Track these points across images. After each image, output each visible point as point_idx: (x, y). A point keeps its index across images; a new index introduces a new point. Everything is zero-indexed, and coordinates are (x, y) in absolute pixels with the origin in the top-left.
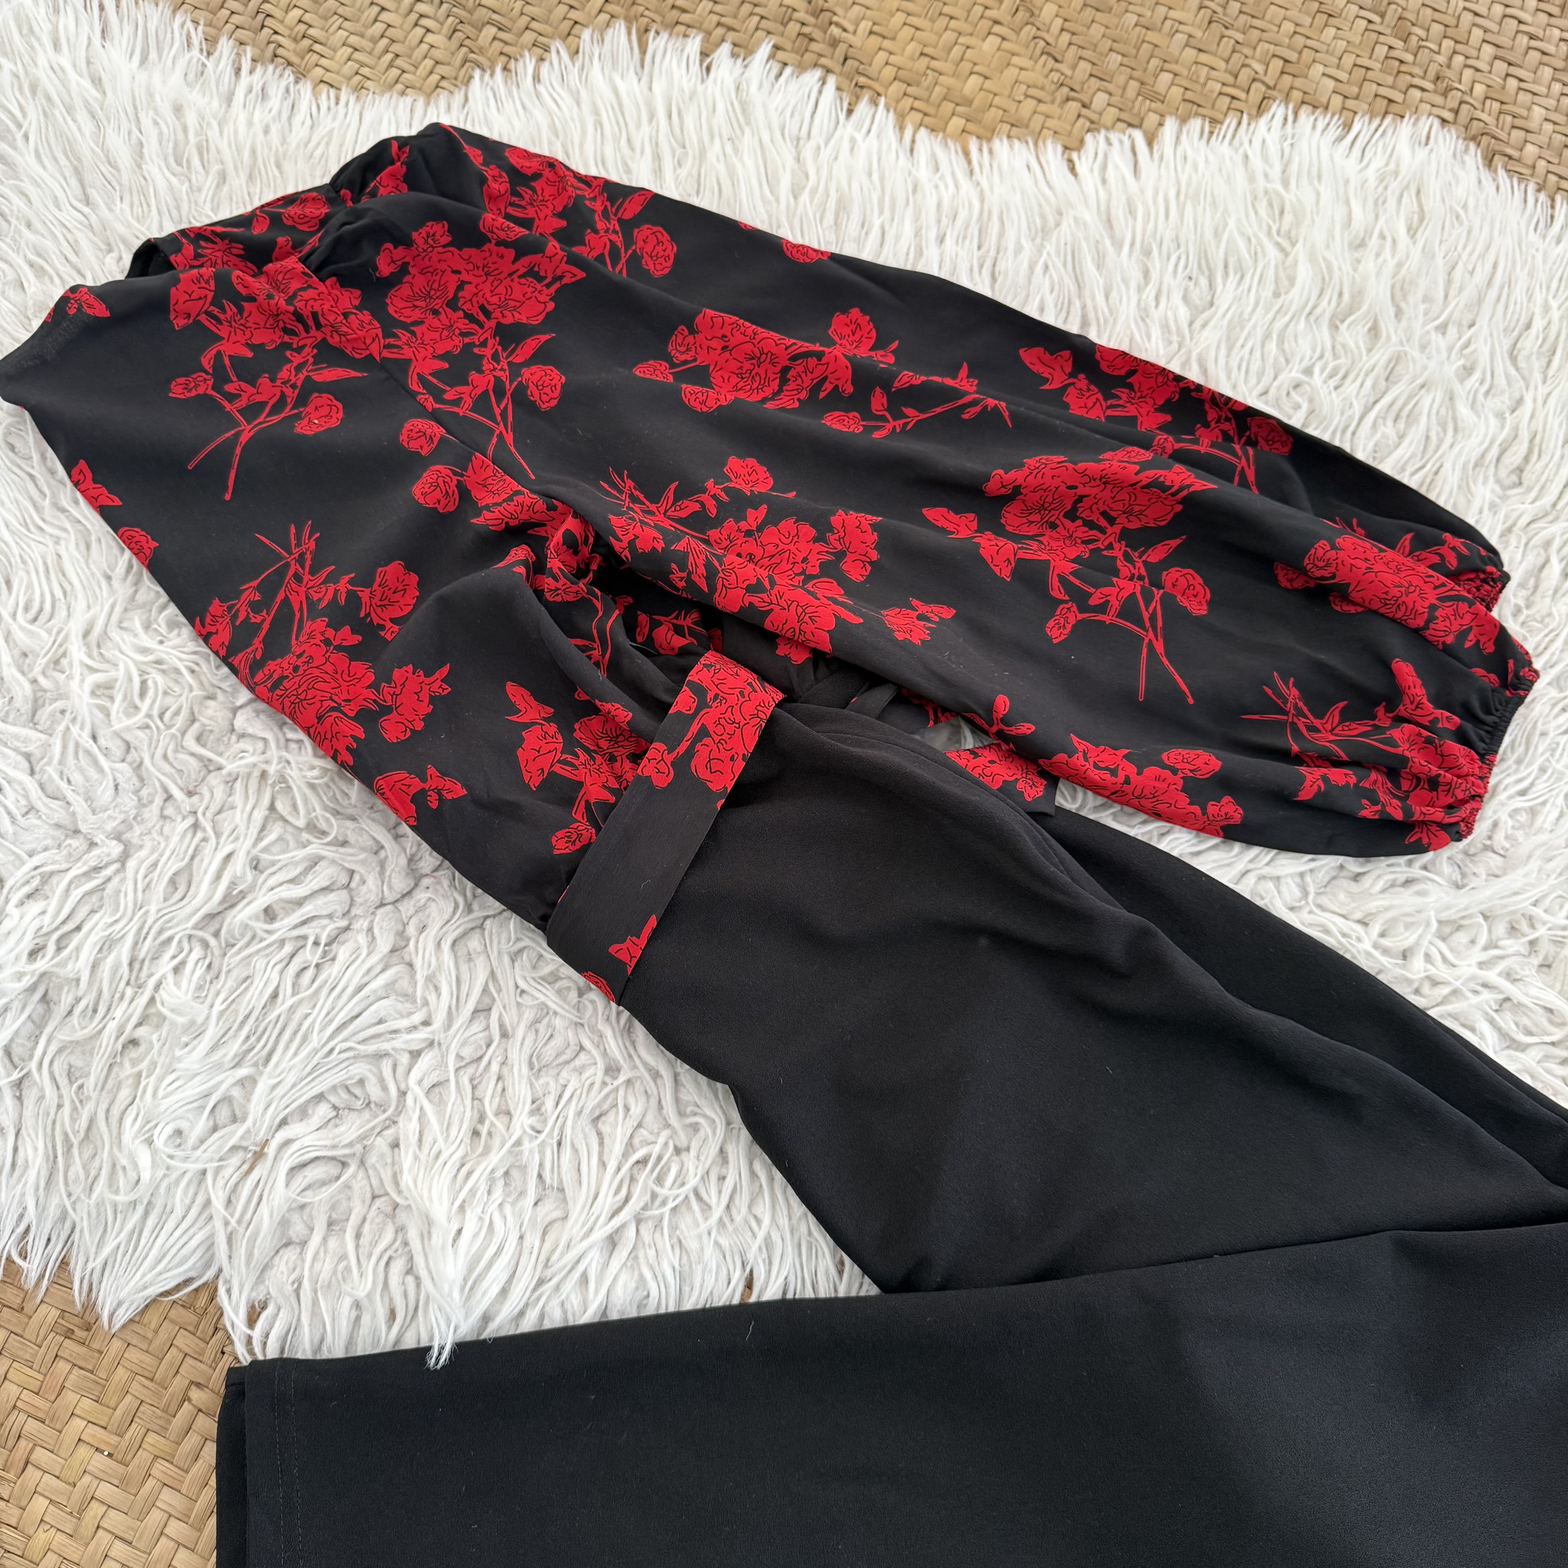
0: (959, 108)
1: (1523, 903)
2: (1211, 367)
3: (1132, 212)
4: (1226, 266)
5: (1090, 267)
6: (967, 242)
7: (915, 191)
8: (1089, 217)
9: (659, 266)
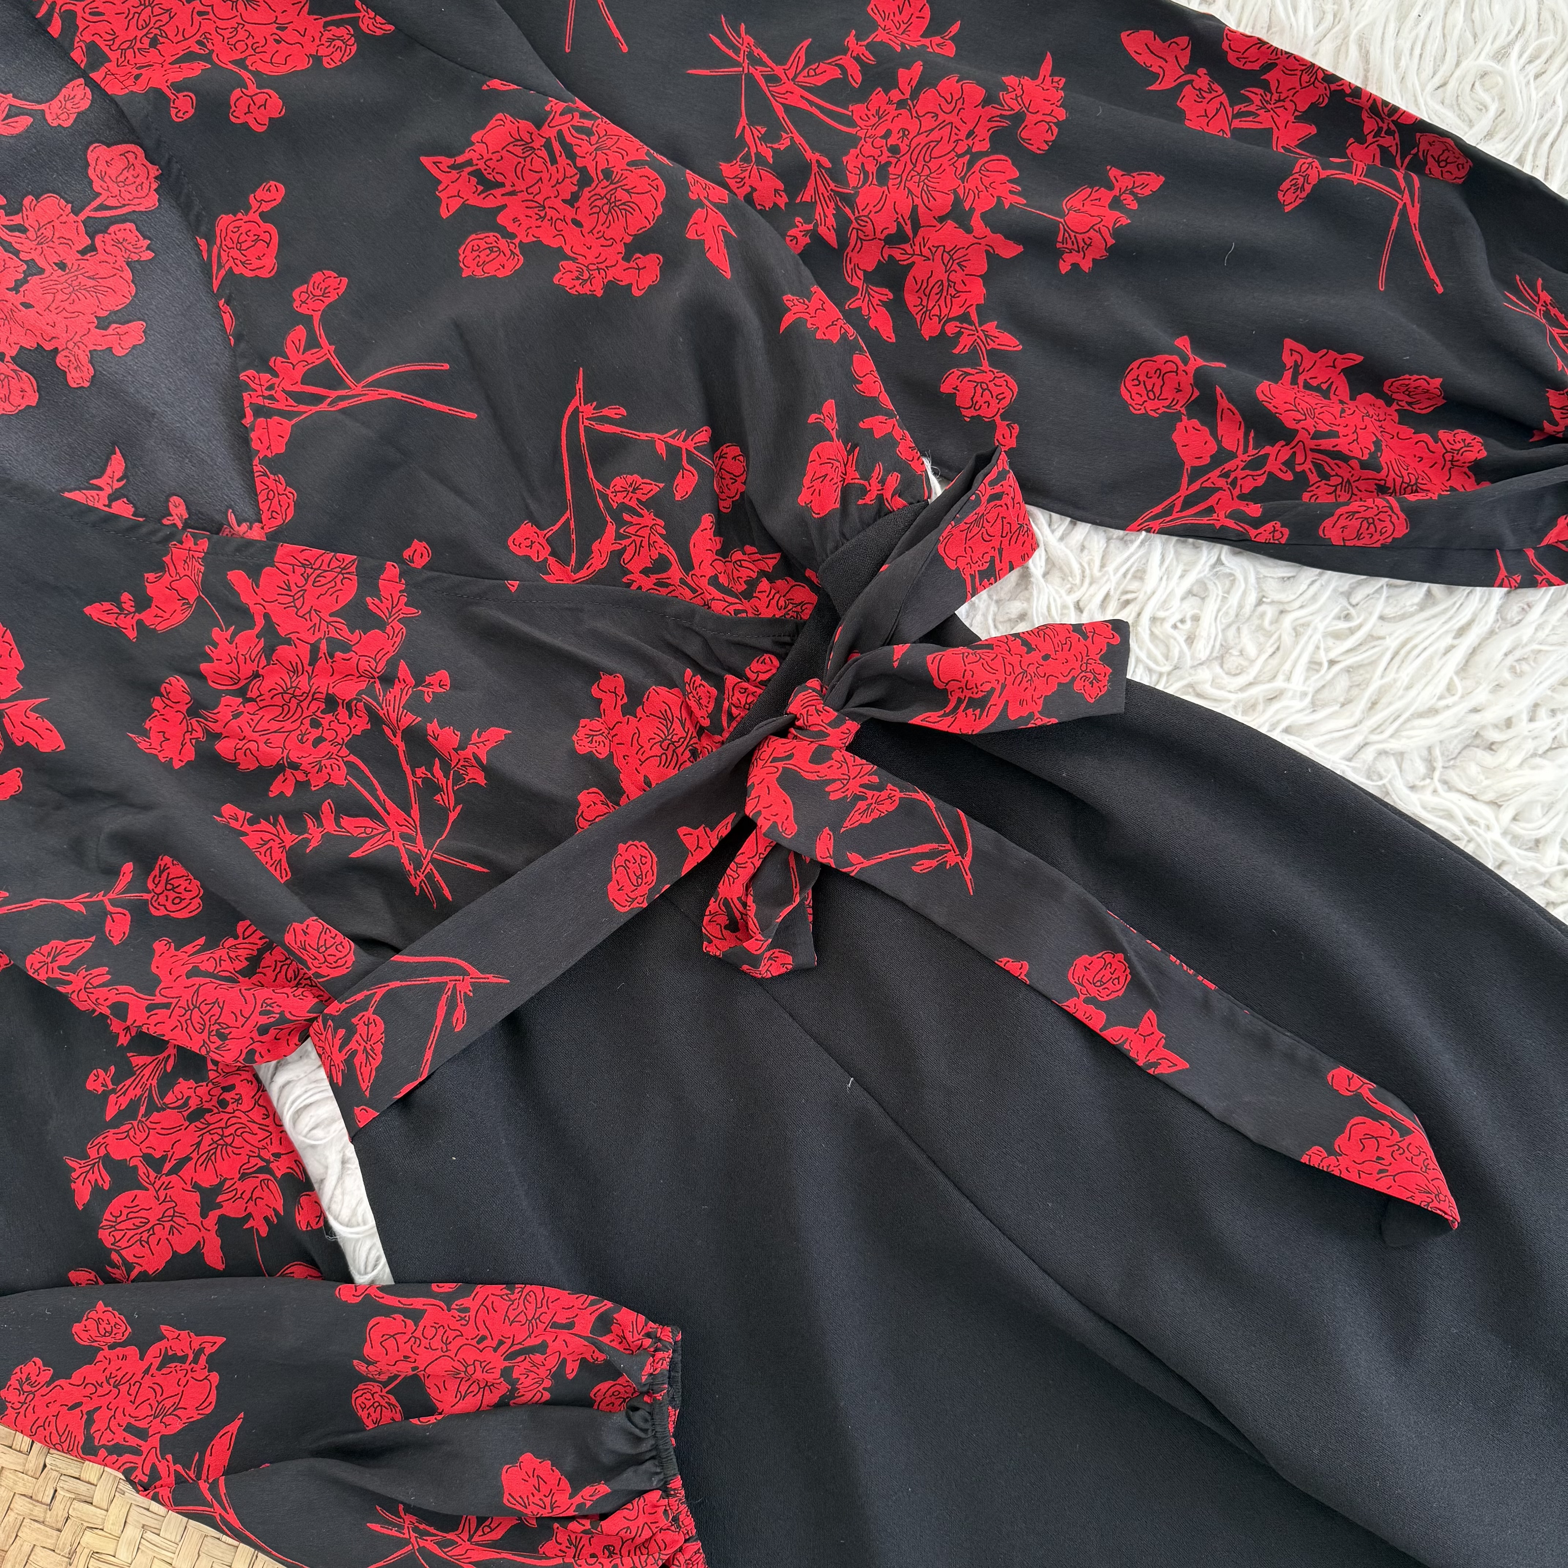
2: (1374, 53)
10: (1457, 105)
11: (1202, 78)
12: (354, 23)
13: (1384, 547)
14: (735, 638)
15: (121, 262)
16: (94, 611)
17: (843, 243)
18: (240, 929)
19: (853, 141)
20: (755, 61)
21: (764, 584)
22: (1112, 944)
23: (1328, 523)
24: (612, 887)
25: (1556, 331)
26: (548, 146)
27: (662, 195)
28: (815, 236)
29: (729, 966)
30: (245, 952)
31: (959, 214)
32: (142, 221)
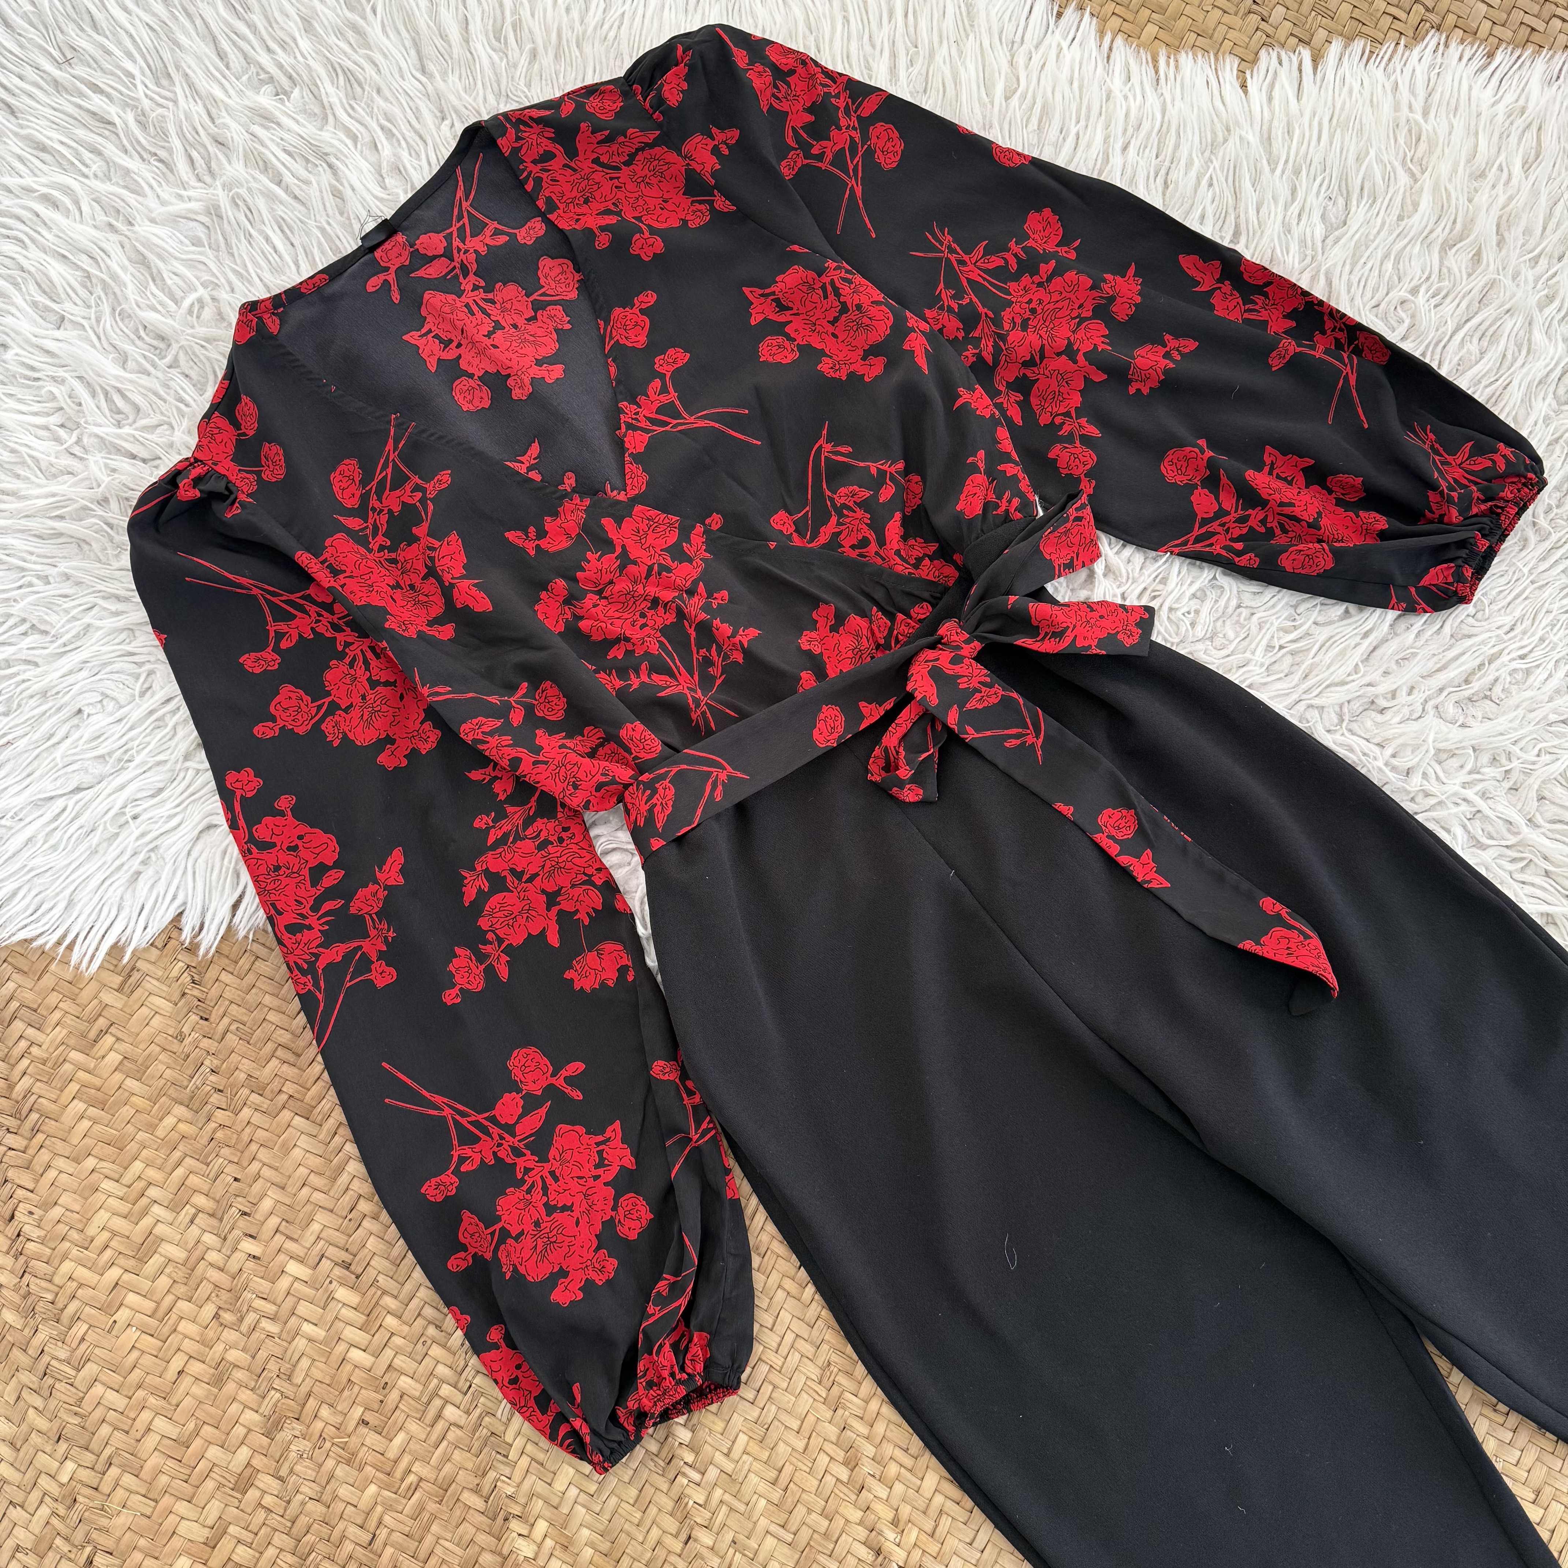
0: (1154, 15)
1: (1504, 742)
2: (1335, 282)
3: (1290, 132)
4: (1362, 189)
5: (1247, 184)
6: (1147, 150)
7: (1108, 100)
8: (1253, 138)
9: (889, 161)
10: (1385, 319)
11: (1227, 287)
12: (711, 203)
13: (1318, 575)
14: (907, 590)
15: (551, 329)
16: (511, 536)
17: (996, 362)
18: (586, 732)
19: (1008, 303)
20: (951, 250)
21: (927, 561)
22: (1128, 804)
23: (1284, 556)
24: (816, 732)
25: (1437, 458)
26: (824, 288)
27: (890, 323)
28: (979, 357)
29: (883, 791)
30: (589, 745)
31: (1070, 352)
32: (565, 305)
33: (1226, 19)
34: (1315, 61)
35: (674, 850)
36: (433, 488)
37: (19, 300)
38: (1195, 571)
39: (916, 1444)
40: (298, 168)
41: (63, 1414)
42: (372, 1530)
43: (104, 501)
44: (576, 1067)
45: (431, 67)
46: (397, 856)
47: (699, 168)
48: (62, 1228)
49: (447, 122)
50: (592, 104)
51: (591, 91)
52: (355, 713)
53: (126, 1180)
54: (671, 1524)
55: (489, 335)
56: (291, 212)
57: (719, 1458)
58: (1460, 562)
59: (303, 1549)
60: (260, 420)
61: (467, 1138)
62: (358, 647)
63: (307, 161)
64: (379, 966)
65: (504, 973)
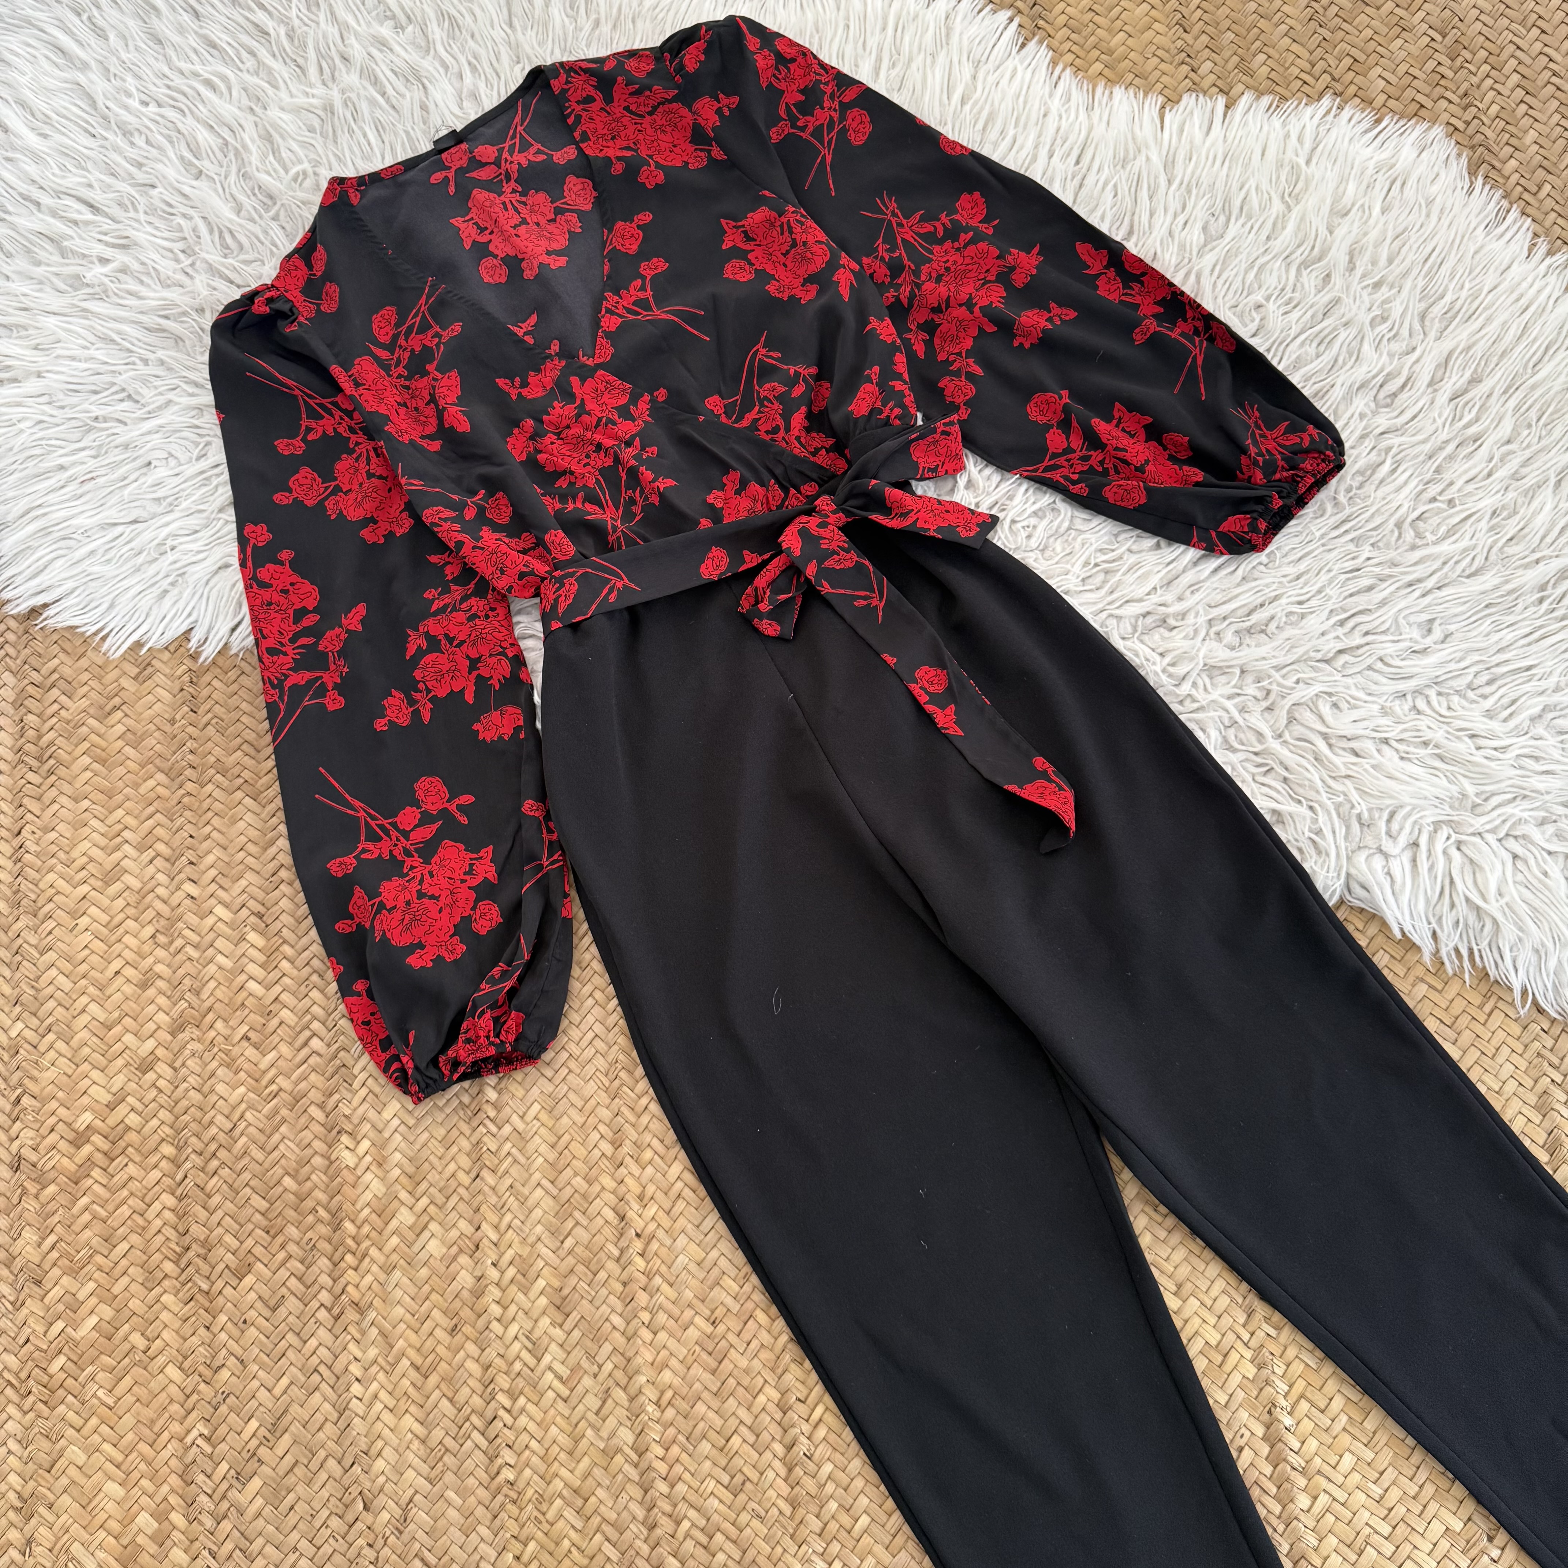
0: (1102, 56)
1: (1264, 665)
4: (1241, 209)
5: (1144, 194)
6: (1068, 160)
7: (1044, 116)
8: (1158, 159)
9: (858, 140)
10: (1241, 316)
11: (1112, 273)
12: (709, 151)
13: (1134, 508)
14: (802, 470)
15: (566, 230)
16: (500, 381)
17: (911, 305)
18: (523, 536)
19: (929, 260)
20: (894, 214)
21: (823, 452)
22: (943, 666)
23: (1109, 488)
24: (703, 566)
25: (1257, 432)
26: (782, 226)
27: (827, 259)
28: (898, 299)
29: (747, 621)
30: (522, 545)
31: (969, 304)
32: (581, 214)
33: (1163, 66)
34: (1227, 107)
35: (568, 632)
36: (447, 335)
37: (172, 155)
38: (1039, 495)
39: (671, 1136)
40: (400, 85)
41: (23, 985)
42: (235, 1120)
43: (201, 311)
44: (467, 799)
45: (515, 21)
46: (361, 609)
47: (703, 123)
48: (54, 848)
49: (520, 66)
50: (632, 63)
51: (632, 54)
52: (352, 496)
53: (109, 821)
54: (465, 1161)
55: (515, 227)
56: (387, 117)
57: (515, 1119)
58: (1255, 515)
59: (180, 1124)
60: (328, 264)
61: (373, 837)
62: (365, 447)
63: (408, 80)
64: (333, 694)
65: (426, 717)
